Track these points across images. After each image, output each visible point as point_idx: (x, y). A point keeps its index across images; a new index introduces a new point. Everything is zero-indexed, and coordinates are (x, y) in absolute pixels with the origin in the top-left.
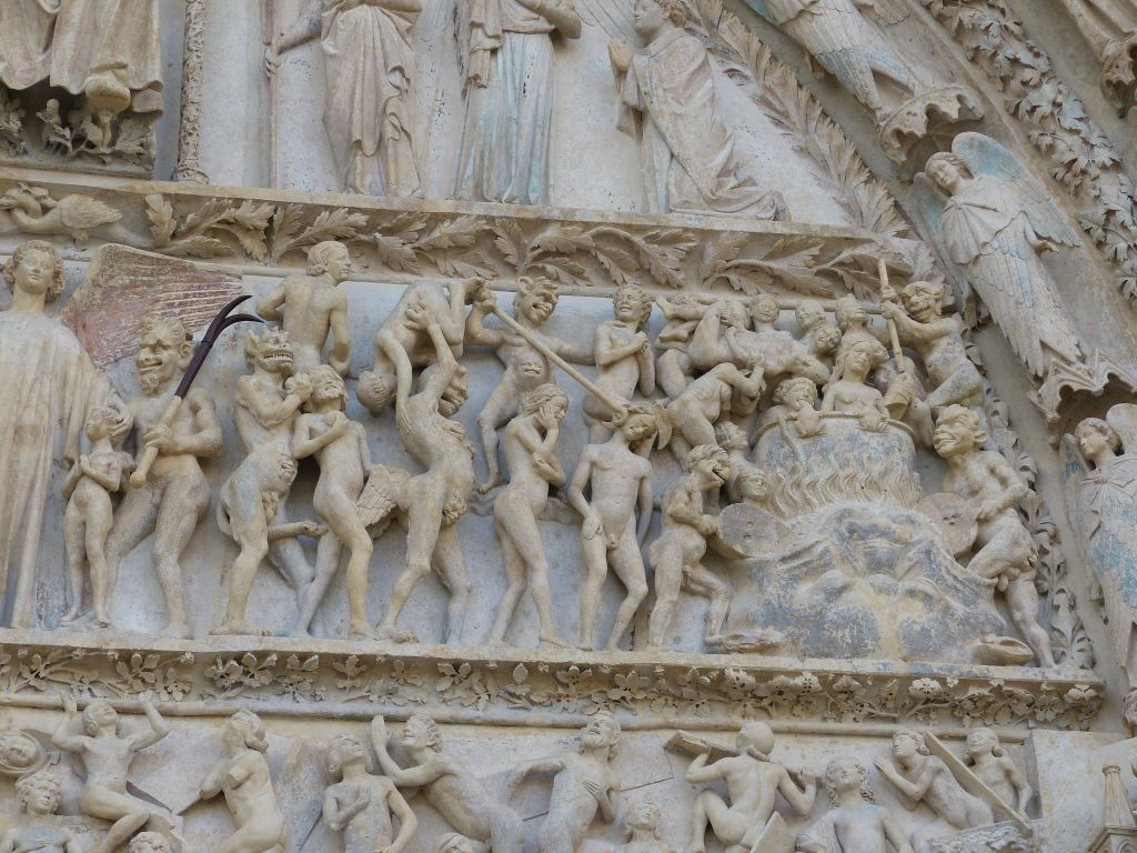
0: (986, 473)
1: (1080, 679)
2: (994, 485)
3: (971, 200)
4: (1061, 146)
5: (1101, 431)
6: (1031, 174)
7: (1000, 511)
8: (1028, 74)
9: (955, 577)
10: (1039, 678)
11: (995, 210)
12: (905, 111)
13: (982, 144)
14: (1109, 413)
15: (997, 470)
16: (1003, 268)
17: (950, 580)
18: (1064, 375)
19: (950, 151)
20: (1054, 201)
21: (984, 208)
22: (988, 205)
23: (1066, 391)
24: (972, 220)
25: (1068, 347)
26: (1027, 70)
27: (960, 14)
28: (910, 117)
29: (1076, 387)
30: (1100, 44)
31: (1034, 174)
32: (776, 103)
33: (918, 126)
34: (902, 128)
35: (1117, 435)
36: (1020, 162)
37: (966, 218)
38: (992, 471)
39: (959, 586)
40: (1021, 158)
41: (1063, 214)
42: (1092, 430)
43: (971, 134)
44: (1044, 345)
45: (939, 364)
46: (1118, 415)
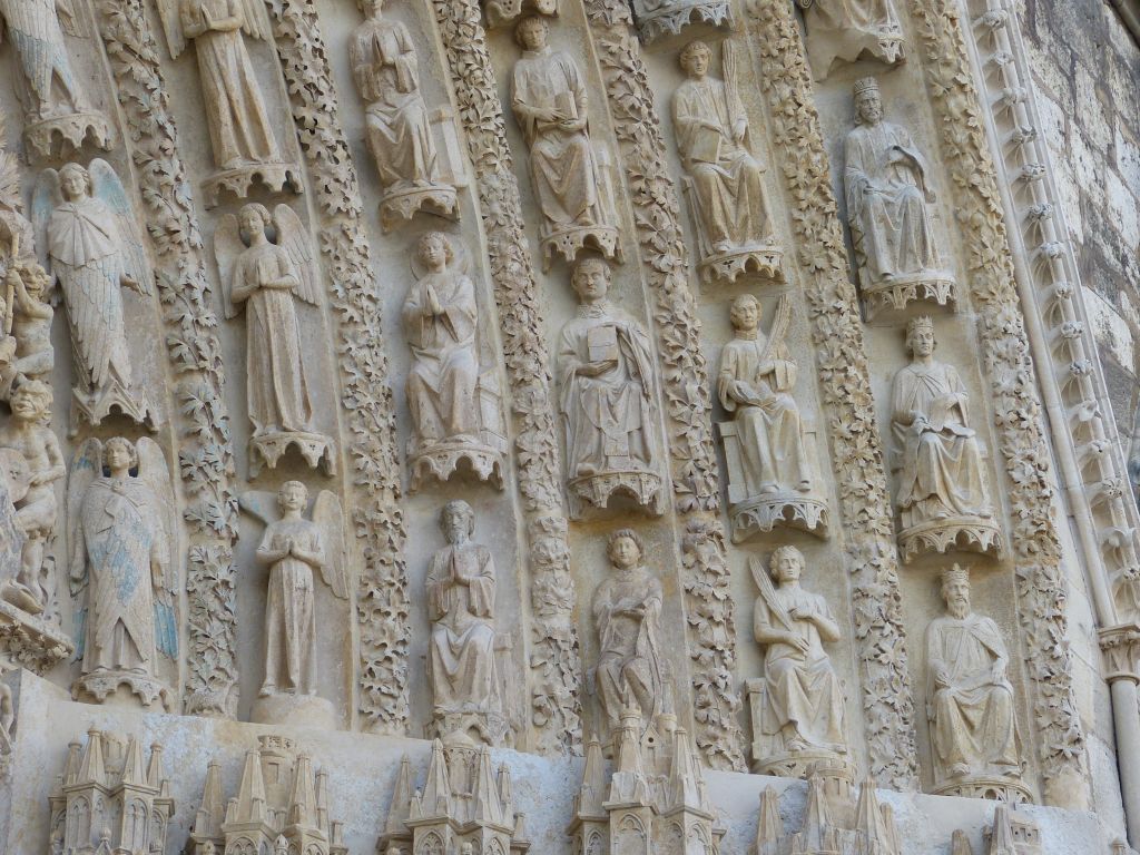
0: (43, 447)
1: (63, 641)
2: (44, 458)
3: (89, 216)
4: (167, 212)
5: (131, 453)
6: (136, 219)
7: (46, 482)
8: (167, 144)
9: (13, 527)
10: (41, 631)
11: (107, 236)
12: (72, 120)
13: (108, 175)
14: (139, 441)
15: (52, 448)
16: (101, 286)
17: (10, 528)
18: (119, 396)
19: (86, 169)
20: (145, 250)
21: (99, 229)
22: (103, 229)
24: (87, 235)
25: (125, 372)
26: (168, 140)
27: (133, 65)
28: (73, 127)
29: (125, 410)
30: (230, 154)
31: (137, 219)
33: (77, 137)
34: (63, 131)
35: (139, 462)
36: (130, 205)
37: (82, 230)
38: (47, 447)
39: (14, 535)
40: (132, 201)
41: (149, 265)
42: (125, 449)
43: (105, 163)
44: (111, 366)
45: (33, 339)
46: (145, 445)
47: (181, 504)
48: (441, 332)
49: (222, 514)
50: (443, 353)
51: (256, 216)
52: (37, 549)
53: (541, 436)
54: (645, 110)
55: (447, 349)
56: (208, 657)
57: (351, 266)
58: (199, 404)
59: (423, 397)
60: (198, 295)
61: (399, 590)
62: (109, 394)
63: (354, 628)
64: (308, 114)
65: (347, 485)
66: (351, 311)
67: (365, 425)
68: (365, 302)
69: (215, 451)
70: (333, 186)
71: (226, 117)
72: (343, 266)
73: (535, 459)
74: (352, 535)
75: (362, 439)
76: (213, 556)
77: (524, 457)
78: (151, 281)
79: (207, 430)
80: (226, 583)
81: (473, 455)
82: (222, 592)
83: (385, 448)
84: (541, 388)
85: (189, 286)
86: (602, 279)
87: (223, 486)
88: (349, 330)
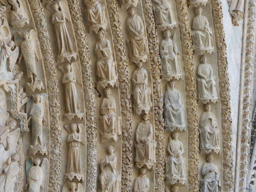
32: (17, 187)
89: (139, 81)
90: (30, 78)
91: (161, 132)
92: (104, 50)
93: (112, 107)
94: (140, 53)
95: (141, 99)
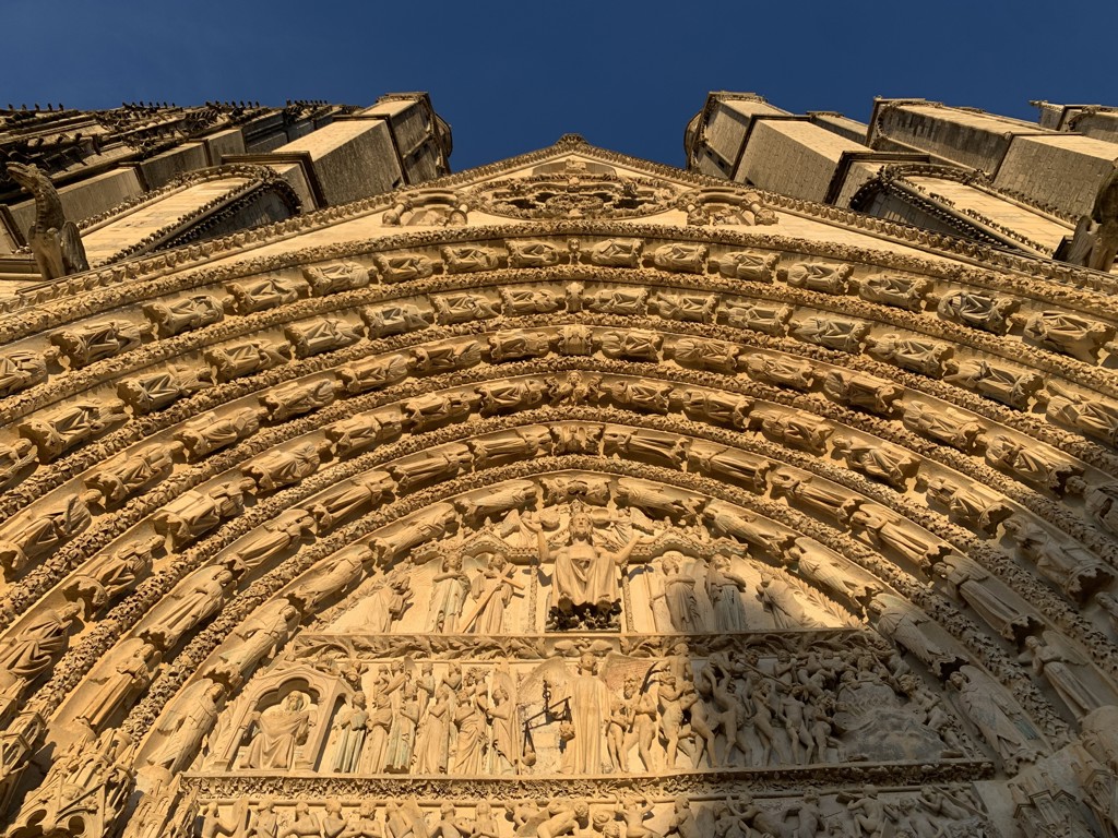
0: (922, 696)
1: (983, 761)
2: (926, 699)
3: (888, 613)
5: (959, 676)
10: (969, 762)
11: (897, 614)
12: (857, 591)
13: (886, 597)
14: (961, 669)
17: (923, 731)
18: (939, 660)
19: (876, 600)
21: (893, 614)
23: (942, 664)
24: (891, 618)
25: (937, 650)
27: (867, 560)
28: (861, 591)
29: (945, 663)
33: (863, 594)
34: (859, 595)
35: (965, 676)
39: (927, 733)
42: (956, 676)
43: (881, 594)
44: (929, 652)
45: (894, 664)
46: (963, 669)
47: (996, 679)
48: (1035, 547)
49: (1011, 671)
50: (1042, 552)
51: (938, 566)
52: (950, 734)
53: (1106, 547)
54: (1038, 424)
55: (1042, 550)
56: (1049, 726)
57: (986, 554)
58: (972, 640)
59: (1047, 571)
60: (942, 606)
61: (1103, 643)
62: (936, 661)
63: (1100, 671)
64: (931, 526)
65: (1052, 624)
66: (999, 568)
67: (1039, 598)
68: (1001, 561)
69: (991, 651)
70: (957, 538)
71: (905, 548)
72: (984, 557)
73: (1112, 555)
74: (1069, 640)
75: (1042, 604)
76: (1021, 688)
77: (1108, 558)
78: (926, 616)
79: (982, 647)
80: (1033, 694)
81: (1083, 573)
82: (1034, 698)
83: (1053, 600)
84: (1090, 532)
85: (937, 607)
86: (1077, 481)
87: (1004, 660)
88: (1005, 574)
89: (761, 368)
90: (678, 510)
91: (851, 360)
92: (693, 399)
93: (777, 417)
94: (724, 354)
95: (786, 373)
